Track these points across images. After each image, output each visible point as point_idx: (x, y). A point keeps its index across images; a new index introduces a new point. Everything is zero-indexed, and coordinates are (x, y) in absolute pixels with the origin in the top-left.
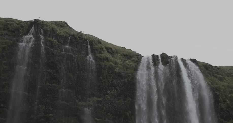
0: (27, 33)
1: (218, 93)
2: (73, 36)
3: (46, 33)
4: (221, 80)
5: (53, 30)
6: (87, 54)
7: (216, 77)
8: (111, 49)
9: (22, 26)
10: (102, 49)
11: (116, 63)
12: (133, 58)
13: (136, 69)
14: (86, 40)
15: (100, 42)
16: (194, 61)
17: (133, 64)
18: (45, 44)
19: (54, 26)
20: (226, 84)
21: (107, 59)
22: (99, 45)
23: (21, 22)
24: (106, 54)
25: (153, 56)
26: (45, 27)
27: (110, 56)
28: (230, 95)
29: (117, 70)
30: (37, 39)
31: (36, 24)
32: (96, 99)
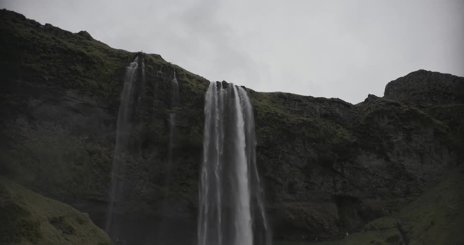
0: (133, 61)
1: (257, 109)
2: (165, 65)
3: (146, 62)
4: (260, 101)
5: (151, 59)
6: (174, 78)
7: (257, 99)
8: (190, 75)
9: (130, 55)
10: (183, 75)
11: (192, 85)
12: (204, 83)
13: (205, 90)
14: (173, 68)
15: (182, 70)
16: (243, 87)
17: (204, 87)
18: (145, 69)
19: (152, 57)
20: (262, 104)
21: (186, 82)
22: (182, 73)
23: (129, 53)
24: (186, 79)
25: (217, 82)
26: (146, 58)
27: (188, 80)
28: (264, 111)
29: (193, 90)
30: (140, 65)
31: (140, 55)
32: (177, 108)
